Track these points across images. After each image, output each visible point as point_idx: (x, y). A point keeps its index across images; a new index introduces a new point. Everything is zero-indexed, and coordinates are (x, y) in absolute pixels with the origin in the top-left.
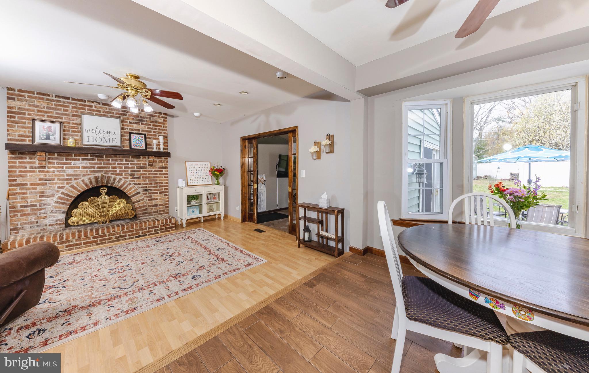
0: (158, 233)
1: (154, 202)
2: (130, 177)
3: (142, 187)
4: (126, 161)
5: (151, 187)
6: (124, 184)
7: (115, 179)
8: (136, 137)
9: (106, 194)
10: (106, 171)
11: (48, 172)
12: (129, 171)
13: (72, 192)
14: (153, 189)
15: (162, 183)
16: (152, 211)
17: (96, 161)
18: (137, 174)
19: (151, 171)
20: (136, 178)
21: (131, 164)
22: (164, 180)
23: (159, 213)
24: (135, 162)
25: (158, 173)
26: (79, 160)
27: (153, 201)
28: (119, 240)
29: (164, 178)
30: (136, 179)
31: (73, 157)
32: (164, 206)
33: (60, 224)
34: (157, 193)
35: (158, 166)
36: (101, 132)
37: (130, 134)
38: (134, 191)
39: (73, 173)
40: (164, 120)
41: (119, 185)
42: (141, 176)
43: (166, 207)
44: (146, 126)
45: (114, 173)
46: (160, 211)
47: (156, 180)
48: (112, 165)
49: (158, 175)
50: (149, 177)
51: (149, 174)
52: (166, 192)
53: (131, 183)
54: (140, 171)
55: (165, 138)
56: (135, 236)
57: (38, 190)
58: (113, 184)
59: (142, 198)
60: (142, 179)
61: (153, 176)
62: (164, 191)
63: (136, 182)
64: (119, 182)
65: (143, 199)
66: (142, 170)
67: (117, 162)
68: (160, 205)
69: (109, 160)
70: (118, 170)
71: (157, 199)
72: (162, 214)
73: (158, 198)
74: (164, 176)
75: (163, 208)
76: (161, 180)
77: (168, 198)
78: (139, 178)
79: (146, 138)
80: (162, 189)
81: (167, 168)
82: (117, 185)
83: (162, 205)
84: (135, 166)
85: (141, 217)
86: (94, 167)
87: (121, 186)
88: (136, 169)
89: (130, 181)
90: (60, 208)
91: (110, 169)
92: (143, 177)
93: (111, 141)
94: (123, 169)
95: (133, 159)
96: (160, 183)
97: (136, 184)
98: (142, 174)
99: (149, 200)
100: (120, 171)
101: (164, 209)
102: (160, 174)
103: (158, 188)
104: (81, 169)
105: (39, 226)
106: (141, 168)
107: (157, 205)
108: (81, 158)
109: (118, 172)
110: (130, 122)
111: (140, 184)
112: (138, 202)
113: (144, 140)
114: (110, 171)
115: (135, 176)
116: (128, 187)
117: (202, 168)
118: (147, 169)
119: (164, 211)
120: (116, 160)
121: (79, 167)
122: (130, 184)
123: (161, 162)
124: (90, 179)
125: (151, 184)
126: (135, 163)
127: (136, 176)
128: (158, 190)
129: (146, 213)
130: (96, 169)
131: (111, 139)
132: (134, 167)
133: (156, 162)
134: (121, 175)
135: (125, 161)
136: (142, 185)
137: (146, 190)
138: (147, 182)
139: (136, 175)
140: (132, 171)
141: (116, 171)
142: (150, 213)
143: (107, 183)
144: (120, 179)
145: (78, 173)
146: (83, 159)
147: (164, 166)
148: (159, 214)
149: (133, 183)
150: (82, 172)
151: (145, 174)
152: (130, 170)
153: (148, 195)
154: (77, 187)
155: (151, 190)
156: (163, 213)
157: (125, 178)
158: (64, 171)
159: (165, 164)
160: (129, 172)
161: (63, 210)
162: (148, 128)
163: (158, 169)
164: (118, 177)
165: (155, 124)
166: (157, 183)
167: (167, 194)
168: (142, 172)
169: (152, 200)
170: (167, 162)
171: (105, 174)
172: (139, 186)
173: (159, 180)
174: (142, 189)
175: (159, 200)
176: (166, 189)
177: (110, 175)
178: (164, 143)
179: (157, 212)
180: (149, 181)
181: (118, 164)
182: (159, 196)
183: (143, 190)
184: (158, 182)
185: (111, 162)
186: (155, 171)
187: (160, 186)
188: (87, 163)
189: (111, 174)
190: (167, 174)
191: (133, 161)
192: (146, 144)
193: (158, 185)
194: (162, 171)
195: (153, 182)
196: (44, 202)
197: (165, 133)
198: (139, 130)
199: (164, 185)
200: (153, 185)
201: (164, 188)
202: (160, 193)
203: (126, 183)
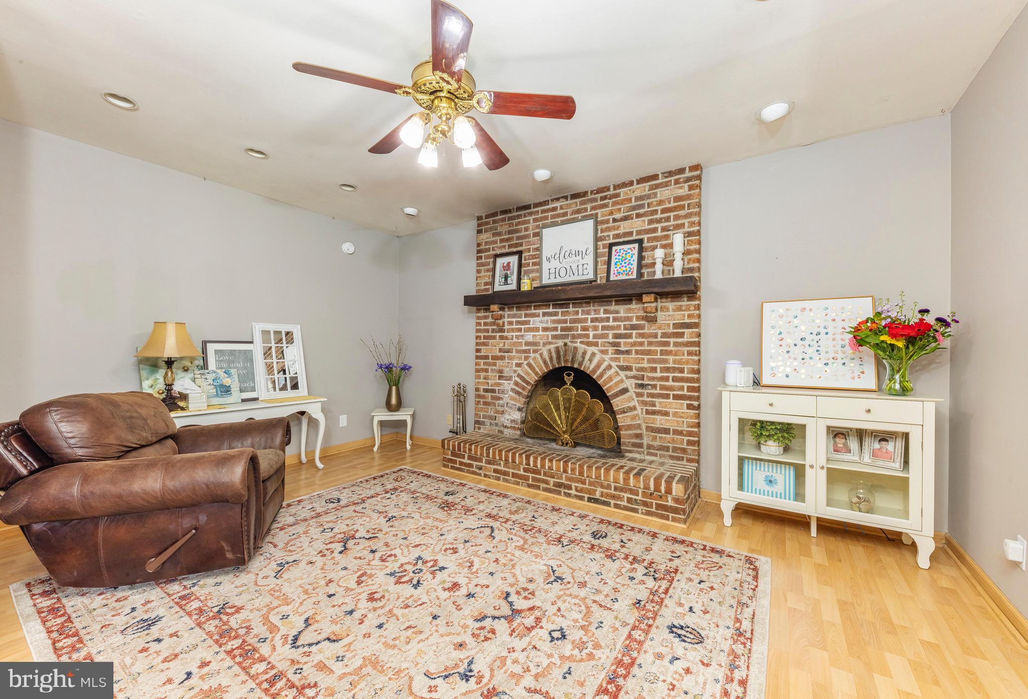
0: (636, 511)
1: (659, 421)
2: (611, 350)
3: (634, 377)
4: (606, 312)
5: (653, 379)
6: (598, 366)
7: (584, 353)
8: (622, 251)
9: (572, 384)
10: (574, 337)
11: (507, 338)
12: (610, 336)
13: (529, 374)
14: (658, 383)
15: (682, 371)
16: (656, 444)
17: (560, 317)
18: (625, 343)
19: (656, 336)
20: (623, 352)
21: (615, 319)
22: (687, 362)
23: (671, 453)
24: (622, 314)
25: (672, 340)
26: (539, 316)
27: (658, 417)
28: (559, 493)
29: (686, 357)
30: (621, 356)
31: (534, 311)
32: (686, 438)
33: (514, 428)
34: (667, 396)
35: (672, 322)
36: (567, 254)
37: (611, 246)
38: (617, 384)
39: (532, 340)
40: (691, 188)
41: (592, 367)
42: (633, 348)
43: (690, 443)
44: (646, 219)
45: (585, 340)
46: (675, 449)
47: (666, 361)
48: (581, 322)
49: (671, 348)
50: (649, 352)
51: (650, 344)
52: (690, 398)
53: (614, 364)
54: (629, 336)
55: (694, 235)
56: (586, 496)
57: (497, 368)
58: (581, 364)
59: (631, 404)
60: (633, 355)
61: (659, 349)
62: (685, 392)
63: (622, 364)
64: (591, 360)
65: (634, 408)
66: (634, 332)
67: (589, 317)
68: (676, 432)
69: (577, 313)
70: (591, 334)
71: (666, 414)
72: (679, 459)
73: (671, 411)
74: (686, 349)
75: (682, 443)
76: (679, 362)
77: (698, 416)
78: (628, 352)
79: (641, 250)
80: (682, 388)
81: (696, 325)
82: (588, 367)
83: (680, 433)
84: (622, 324)
85: (630, 452)
86: (556, 329)
87: (594, 371)
88: (622, 331)
89: (612, 359)
90: (515, 400)
91: (580, 332)
92: (637, 352)
93: (581, 273)
94: (600, 332)
95: (617, 308)
96: (674, 370)
97: (622, 368)
98: (634, 344)
99: (648, 412)
100: (595, 336)
101: (685, 446)
102: (676, 344)
103: (671, 383)
104: (541, 333)
105: (497, 425)
106: (633, 327)
107: (666, 431)
108: (541, 311)
109: (591, 339)
110: (615, 220)
111: (629, 368)
112: (625, 412)
113: (635, 257)
114: (579, 336)
115: (620, 349)
116: (605, 373)
117: (831, 324)
118: (646, 331)
119: (684, 451)
120: (588, 313)
121: (537, 330)
122: (609, 367)
123: (680, 309)
124: (550, 351)
125: (654, 370)
126: (621, 317)
127: (622, 348)
128: (671, 388)
129: (640, 446)
130: (559, 333)
131: (580, 267)
132: (619, 327)
133: (667, 309)
134: (596, 344)
135: (604, 313)
136: (634, 373)
137: (642, 386)
138: (646, 365)
139: (622, 345)
140: (617, 336)
141: (587, 336)
142: (649, 447)
143: (573, 362)
144: (593, 354)
145: (537, 340)
146: (544, 314)
147: (687, 320)
148: (672, 457)
149: (617, 366)
150: (542, 337)
151: (641, 344)
152: (611, 333)
153: (645, 398)
154: (534, 365)
155: (654, 387)
156: (682, 459)
157: (602, 352)
158: (522, 336)
159: (689, 316)
160: (611, 339)
161: (518, 405)
162: (651, 222)
163: (671, 330)
164: (591, 350)
165: (667, 206)
166: (668, 370)
167: (696, 403)
168: (634, 339)
169: (654, 413)
170: (698, 307)
171: (571, 342)
172: (629, 373)
173: (675, 362)
174: (634, 381)
175: (671, 418)
176: (690, 389)
177: (578, 345)
178: (686, 253)
179: (667, 449)
180: (649, 361)
181: (593, 320)
182: (673, 405)
183: (636, 384)
184: (671, 365)
185: (580, 316)
186: (664, 335)
187: (675, 379)
188: (547, 321)
189: (581, 342)
190: (698, 344)
191: (617, 312)
192: (640, 266)
193: (671, 375)
194: (682, 335)
195: (659, 366)
196: (501, 388)
197: (692, 224)
198: (631, 234)
199: (685, 375)
200: (659, 374)
201: (686, 385)
202: (676, 397)
203: (602, 364)
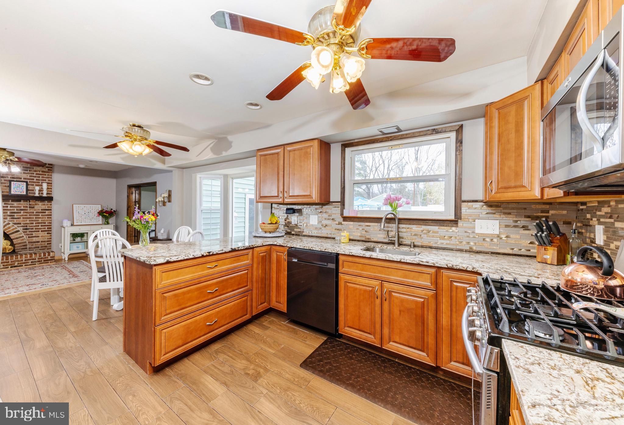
0: (35, 264)
3: (22, 226)
5: (32, 226)
8: (17, 184)
12: (9, 213)
14: (34, 228)
16: (33, 247)
18: (17, 215)
19: (33, 213)
21: (11, 207)
23: (40, 248)
24: (16, 205)
25: (40, 214)
27: (34, 238)
29: (46, 219)
30: (15, 220)
32: (46, 243)
34: (39, 231)
35: (40, 209)
37: (10, 181)
40: (48, 170)
43: (48, 244)
44: (29, 175)
46: (42, 247)
47: (38, 220)
49: (40, 216)
50: (30, 218)
51: (30, 215)
52: (48, 231)
54: (19, 213)
55: (49, 184)
59: (21, 235)
61: (34, 217)
62: (46, 229)
63: (15, 222)
65: (23, 236)
66: (22, 212)
68: (42, 242)
71: (38, 237)
74: (47, 217)
77: (51, 236)
78: (18, 218)
79: (27, 185)
80: (45, 228)
81: (51, 210)
83: (45, 241)
84: (15, 209)
85: (21, 251)
88: (16, 211)
92: (23, 218)
96: (42, 223)
98: (22, 216)
99: (29, 237)
101: (46, 245)
102: (42, 215)
103: (40, 227)
106: (21, 210)
107: (38, 242)
112: (17, 239)
113: (25, 187)
117: (92, 210)
118: (28, 211)
119: (46, 247)
123: (44, 205)
125: (32, 223)
128: (40, 229)
129: (26, 248)
133: (39, 205)
137: (26, 229)
138: (28, 222)
139: (15, 216)
142: (30, 248)
147: (47, 208)
148: (41, 250)
151: (26, 215)
153: (28, 233)
155: (32, 229)
156: (45, 249)
159: (48, 207)
163: (40, 211)
165: (39, 173)
166: (39, 223)
167: (50, 232)
168: (22, 214)
169: (32, 237)
170: (51, 205)
172: (19, 225)
173: (42, 221)
175: (40, 237)
176: (48, 228)
178: (48, 189)
179: (39, 247)
180: (30, 221)
182: (40, 234)
183: (23, 229)
184: (40, 222)
186: (37, 213)
187: (42, 226)
190: (51, 215)
193: (40, 225)
194: (45, 212)
195: (34, 222)
197: (49, 180)
199: (46, 224)
200: (34, 225)
201: (46, 227)
202: (42, 231)
